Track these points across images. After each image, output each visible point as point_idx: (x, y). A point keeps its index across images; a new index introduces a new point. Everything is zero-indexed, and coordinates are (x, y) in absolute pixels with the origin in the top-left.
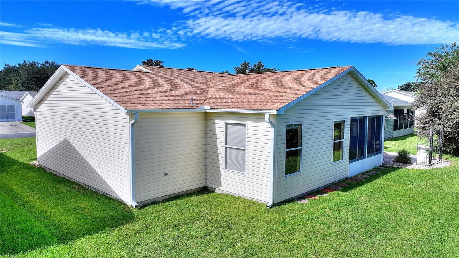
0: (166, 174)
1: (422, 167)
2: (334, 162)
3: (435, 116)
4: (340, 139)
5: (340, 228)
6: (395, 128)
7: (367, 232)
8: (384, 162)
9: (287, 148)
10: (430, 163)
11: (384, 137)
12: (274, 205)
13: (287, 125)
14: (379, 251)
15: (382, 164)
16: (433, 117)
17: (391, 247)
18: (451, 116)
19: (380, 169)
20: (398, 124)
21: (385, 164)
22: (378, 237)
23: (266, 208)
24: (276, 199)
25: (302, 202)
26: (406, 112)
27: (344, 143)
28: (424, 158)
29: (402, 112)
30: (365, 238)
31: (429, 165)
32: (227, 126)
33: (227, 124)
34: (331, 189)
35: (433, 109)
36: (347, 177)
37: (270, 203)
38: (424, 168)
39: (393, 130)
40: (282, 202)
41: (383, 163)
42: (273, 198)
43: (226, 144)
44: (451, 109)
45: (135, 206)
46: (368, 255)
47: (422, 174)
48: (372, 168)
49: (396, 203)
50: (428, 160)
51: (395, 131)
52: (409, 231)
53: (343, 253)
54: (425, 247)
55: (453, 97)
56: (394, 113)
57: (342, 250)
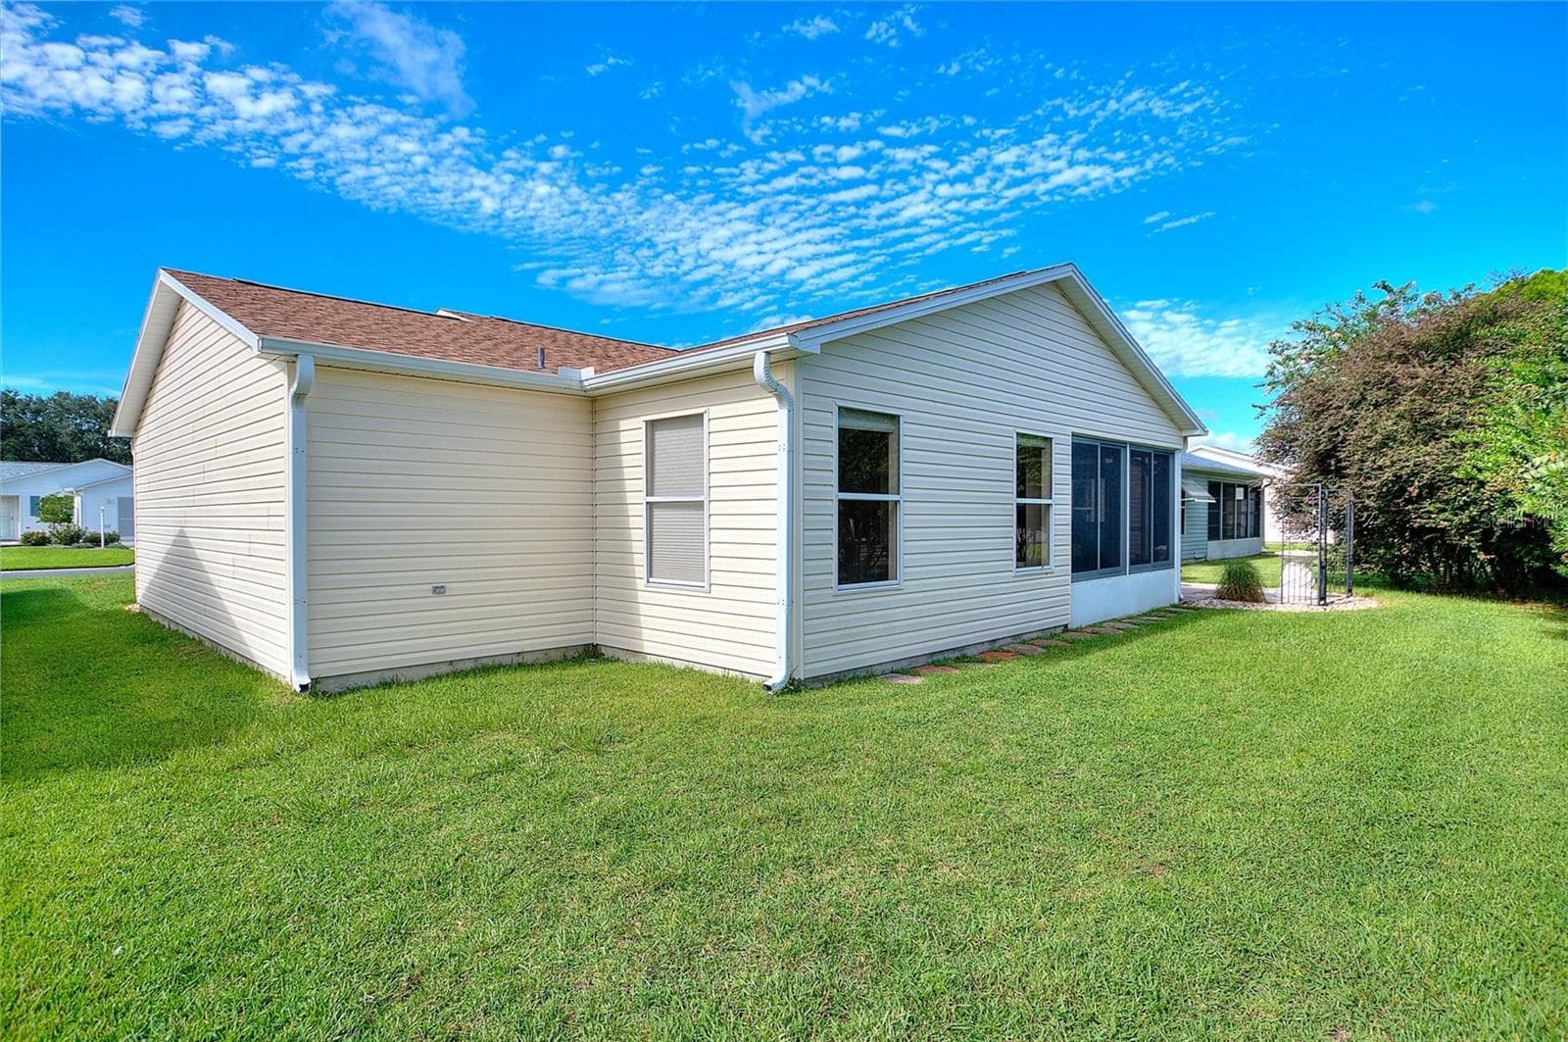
0: (439, 590)
1: (1300, 608)
2: (1018, 570)
3: (1325, 471)
4: (1040, 498)
5: (1017, 750)
6: (1213, 535)
7: (1120, 761)
8: (1182, 597)
9: (841, 489)
10: (1322, 597)
11: (1182, 555)
12: (793, 686)
13: (844, 411)
14: (1168, 821)
15: (1176, 601)
16: (1322, 475)
17: (1215, 808)
18: (1374, 462)
19: (1171, 612)
20: (1219, 523)
21: (1186, 603)
22: (1163, 776)
23: (764, 693)
24: (802, 664)
25: (902, 681)
26: (1239, 494)
27: (1053, 510)
28: (1303, 588)
29: (1230, 489)
30: (1114, 779)
31: (1319, 605)
32: (653, 435)
33: (652, 426)
34: (1009, 652)
35: (1321, 447)
36: (1066, 626)
37: (778, 676)
38: (1305, 609)
39: (1207, 538)
40: (827, 680)
41: (1180, 600)
42: (788, 658)
43: (650, 492)
44: (1374, 438)
45: (301, 686)
46: (1120, 834)
47: (1300, 621)
48: (1146, 609)
49: (1228, 684)
50: (1315, 593)
51: (1213, 543)
52: (1282, 756)
53: (1020, 829)
54: (1352, 805)
55: (1376, 406)
56: (1207, 488)
57: (1016, 819)
